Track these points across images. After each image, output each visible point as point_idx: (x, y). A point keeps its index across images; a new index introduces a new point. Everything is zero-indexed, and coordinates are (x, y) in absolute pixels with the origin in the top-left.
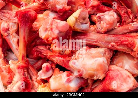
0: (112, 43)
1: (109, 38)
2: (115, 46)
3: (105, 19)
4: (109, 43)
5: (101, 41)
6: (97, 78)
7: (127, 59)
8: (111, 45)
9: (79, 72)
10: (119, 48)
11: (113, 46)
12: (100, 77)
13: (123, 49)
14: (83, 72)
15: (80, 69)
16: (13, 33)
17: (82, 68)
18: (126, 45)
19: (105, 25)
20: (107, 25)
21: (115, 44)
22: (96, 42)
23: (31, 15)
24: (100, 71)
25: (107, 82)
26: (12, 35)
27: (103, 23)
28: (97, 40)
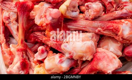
0: (99, 29)
1: (96, 24)
2: (102, 31)
3: (93, 8)
4: (97, 28)
5: (89, 27)
6: (86, 59)
7: (112, 42)
8: (98, 30)
9: (70, 54)
10: (105, 32)
11: (99, 31)
12: (88, 58)
13: (109, 33)
14: (73, 54)
16: (13, 21)
17: (72, 50)
18: (111, 30)
19: (92, 13)
20: (94, 12)
21: (101, 29)
22: (84, 28)
23: (28, 5)
24: (89, 53)
25: (95, 63)
26: (12, 22)
27: (91, 11)
28: (86, 26)
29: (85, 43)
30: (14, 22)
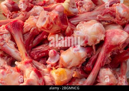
1: (94, 13)
2: (102, 17)
3: (86, 2)
4: (96, 16)
5: (90, 17)
8: (98, 17)
10: (105, 17)
11: (100, 18)
12: (101, 38)
13: (108, 17)
14: (87, 38)
15: (85, 35)
16: (8, 40)
17: (85, 34)
18: (109, 14)
19: (87, 6)
20: (88, 5)
21: (100, 15)
24: (100, 33)
27: (85, 5)
28: (87, 17)
29: (94, 26)
30: (10, 41)
